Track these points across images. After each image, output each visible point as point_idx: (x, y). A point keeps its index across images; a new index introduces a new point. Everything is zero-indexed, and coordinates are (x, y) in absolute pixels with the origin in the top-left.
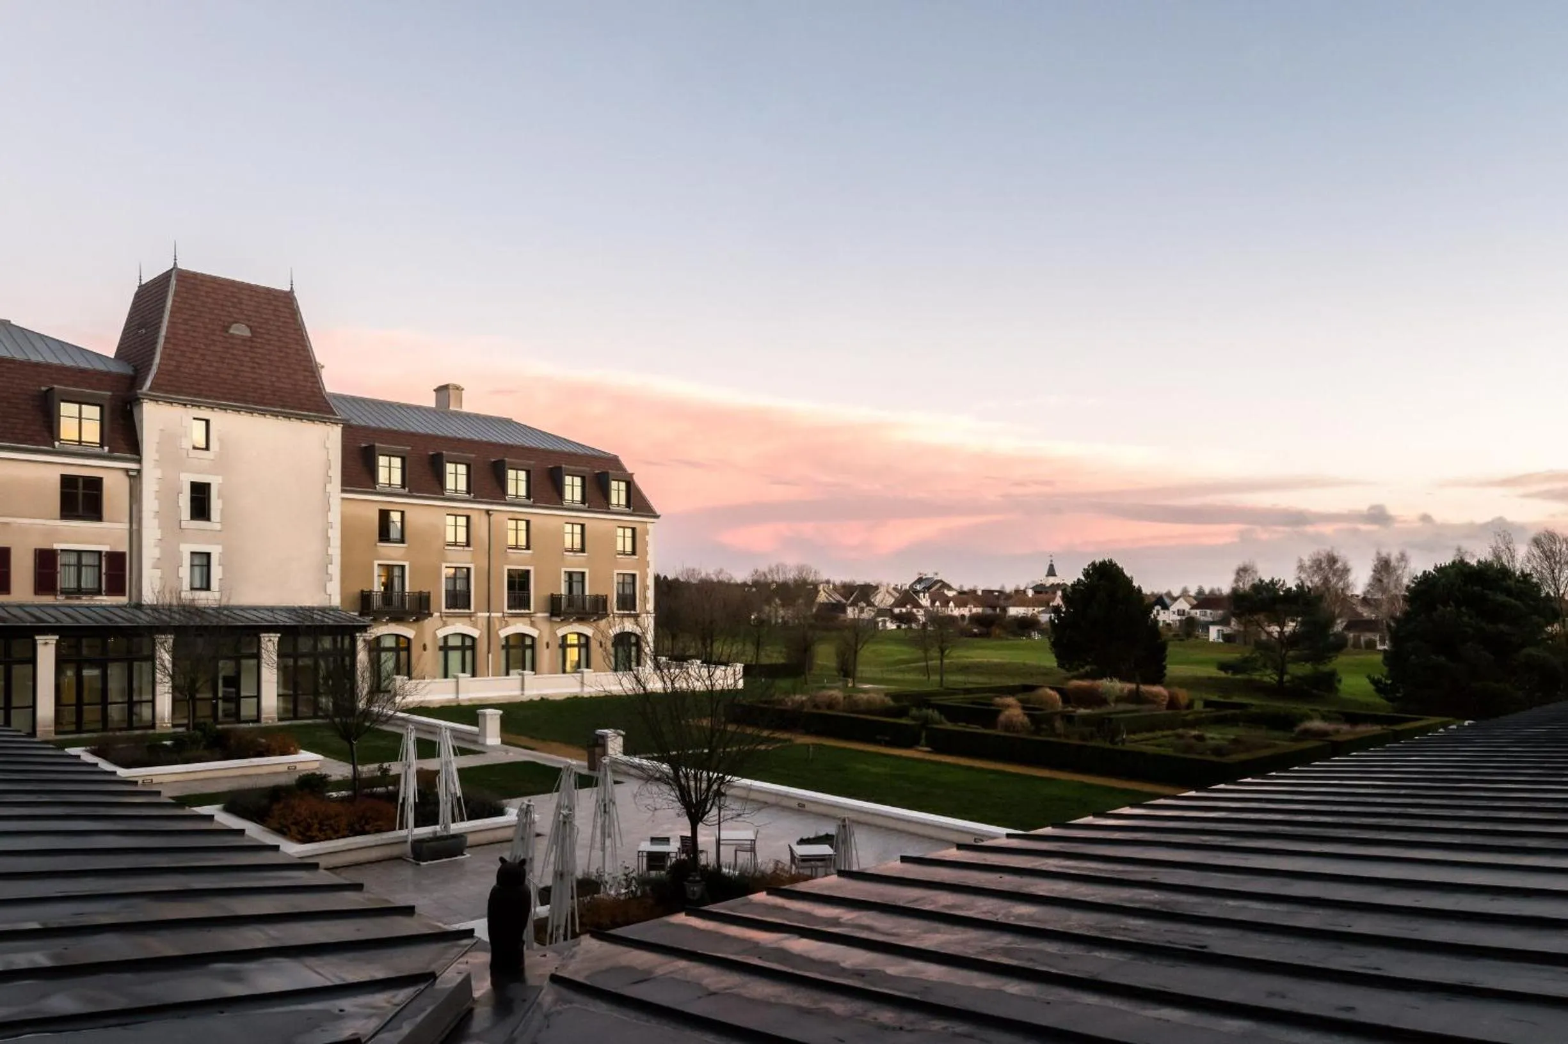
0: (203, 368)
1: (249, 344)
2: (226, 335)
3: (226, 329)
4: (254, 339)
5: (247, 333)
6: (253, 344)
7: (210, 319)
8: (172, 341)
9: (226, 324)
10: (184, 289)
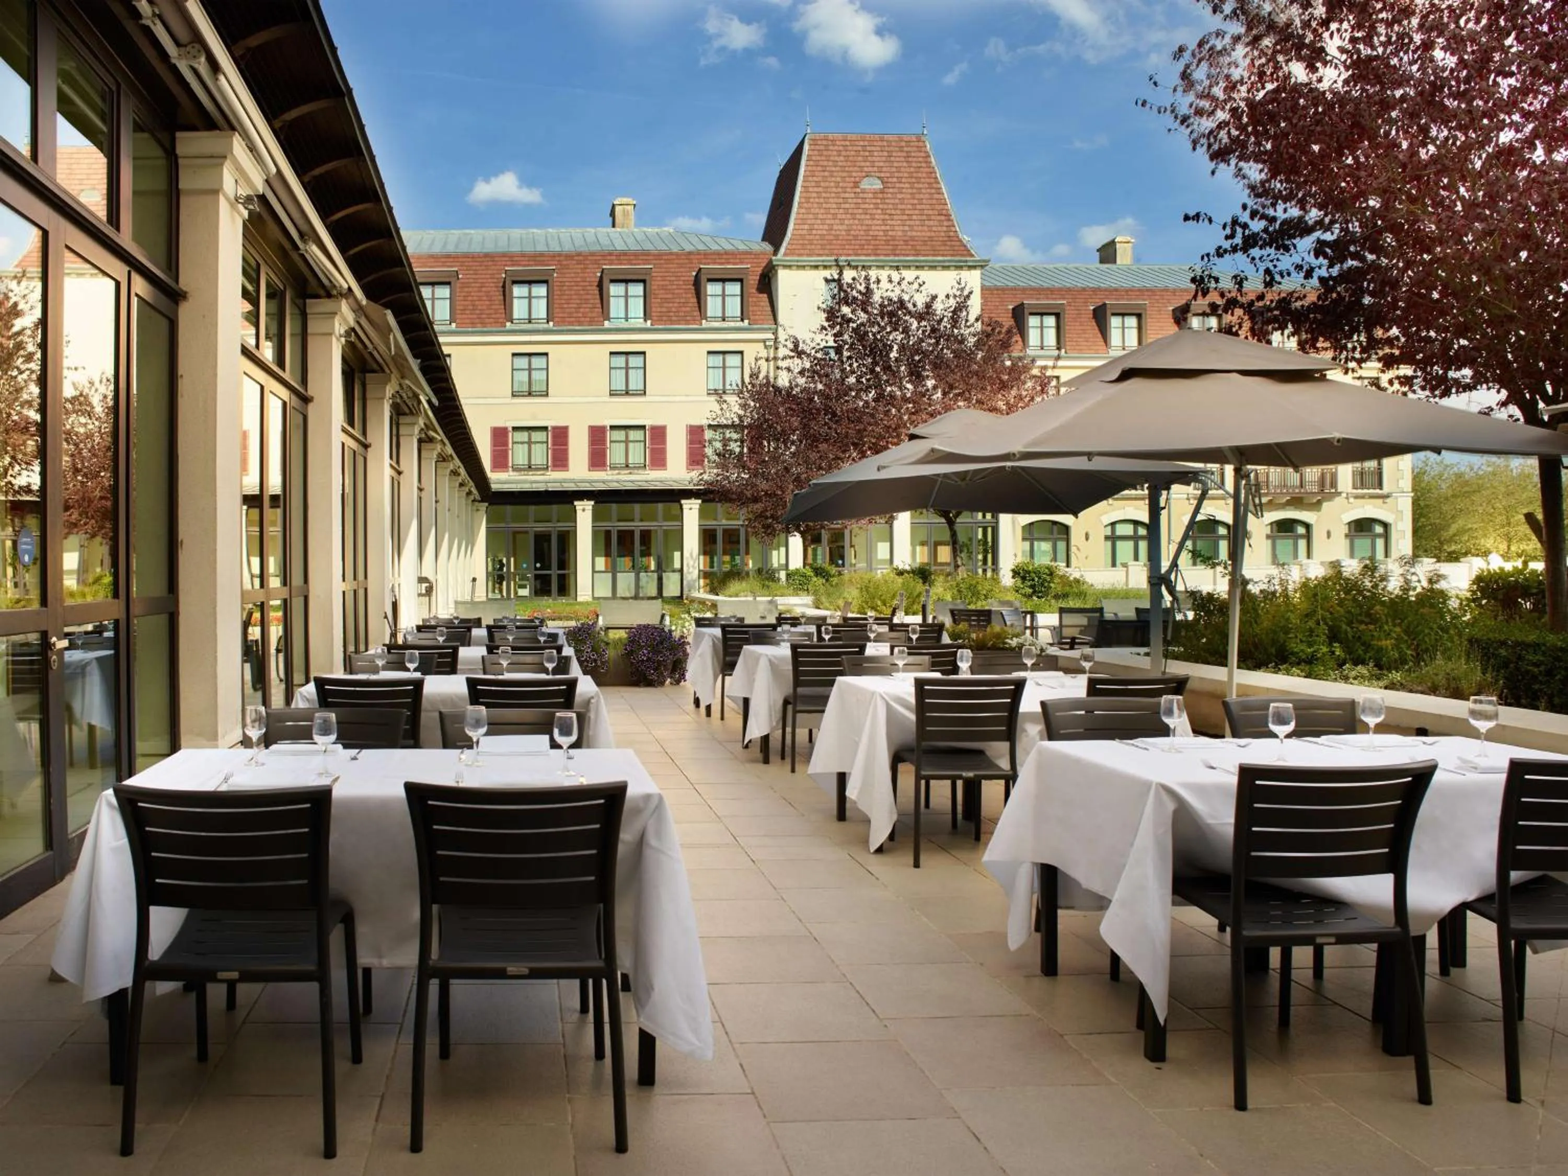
0: (835, 227)
1: (880, 196)
2: (858, 190)
3: (856, 184)
4: (886, 190)
5: (878, 185)
6: (885, 195)
7: (842, 177)
8: (805, 205)
9: (857, 179)
10: (816, 153)
